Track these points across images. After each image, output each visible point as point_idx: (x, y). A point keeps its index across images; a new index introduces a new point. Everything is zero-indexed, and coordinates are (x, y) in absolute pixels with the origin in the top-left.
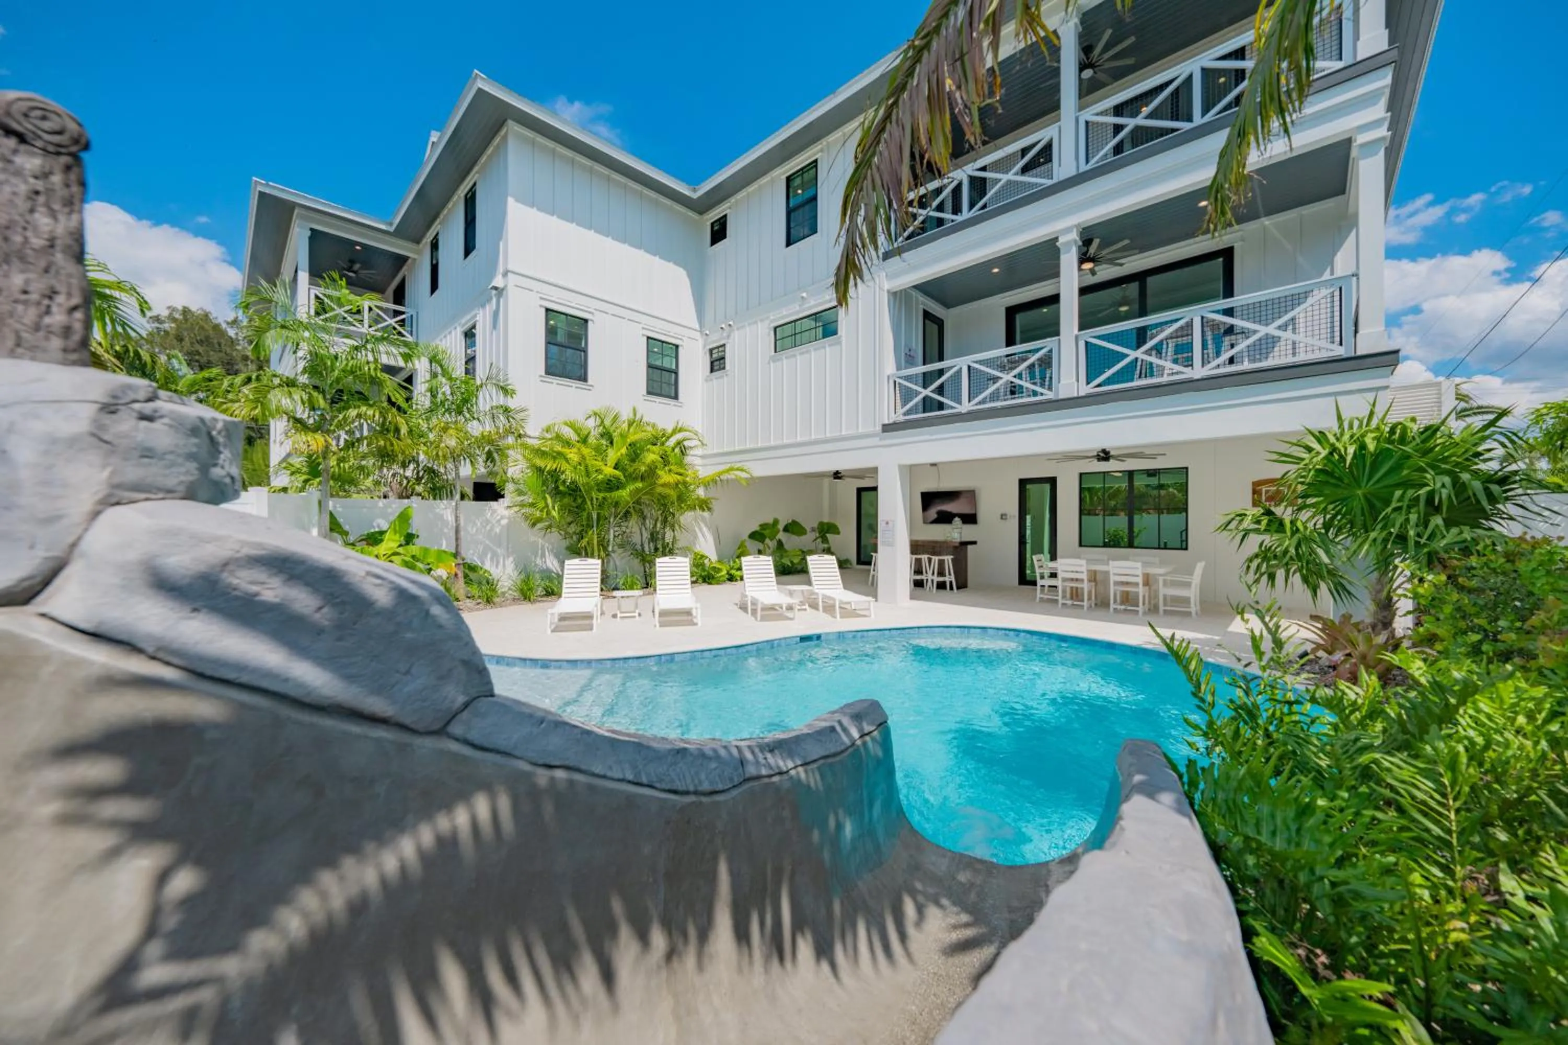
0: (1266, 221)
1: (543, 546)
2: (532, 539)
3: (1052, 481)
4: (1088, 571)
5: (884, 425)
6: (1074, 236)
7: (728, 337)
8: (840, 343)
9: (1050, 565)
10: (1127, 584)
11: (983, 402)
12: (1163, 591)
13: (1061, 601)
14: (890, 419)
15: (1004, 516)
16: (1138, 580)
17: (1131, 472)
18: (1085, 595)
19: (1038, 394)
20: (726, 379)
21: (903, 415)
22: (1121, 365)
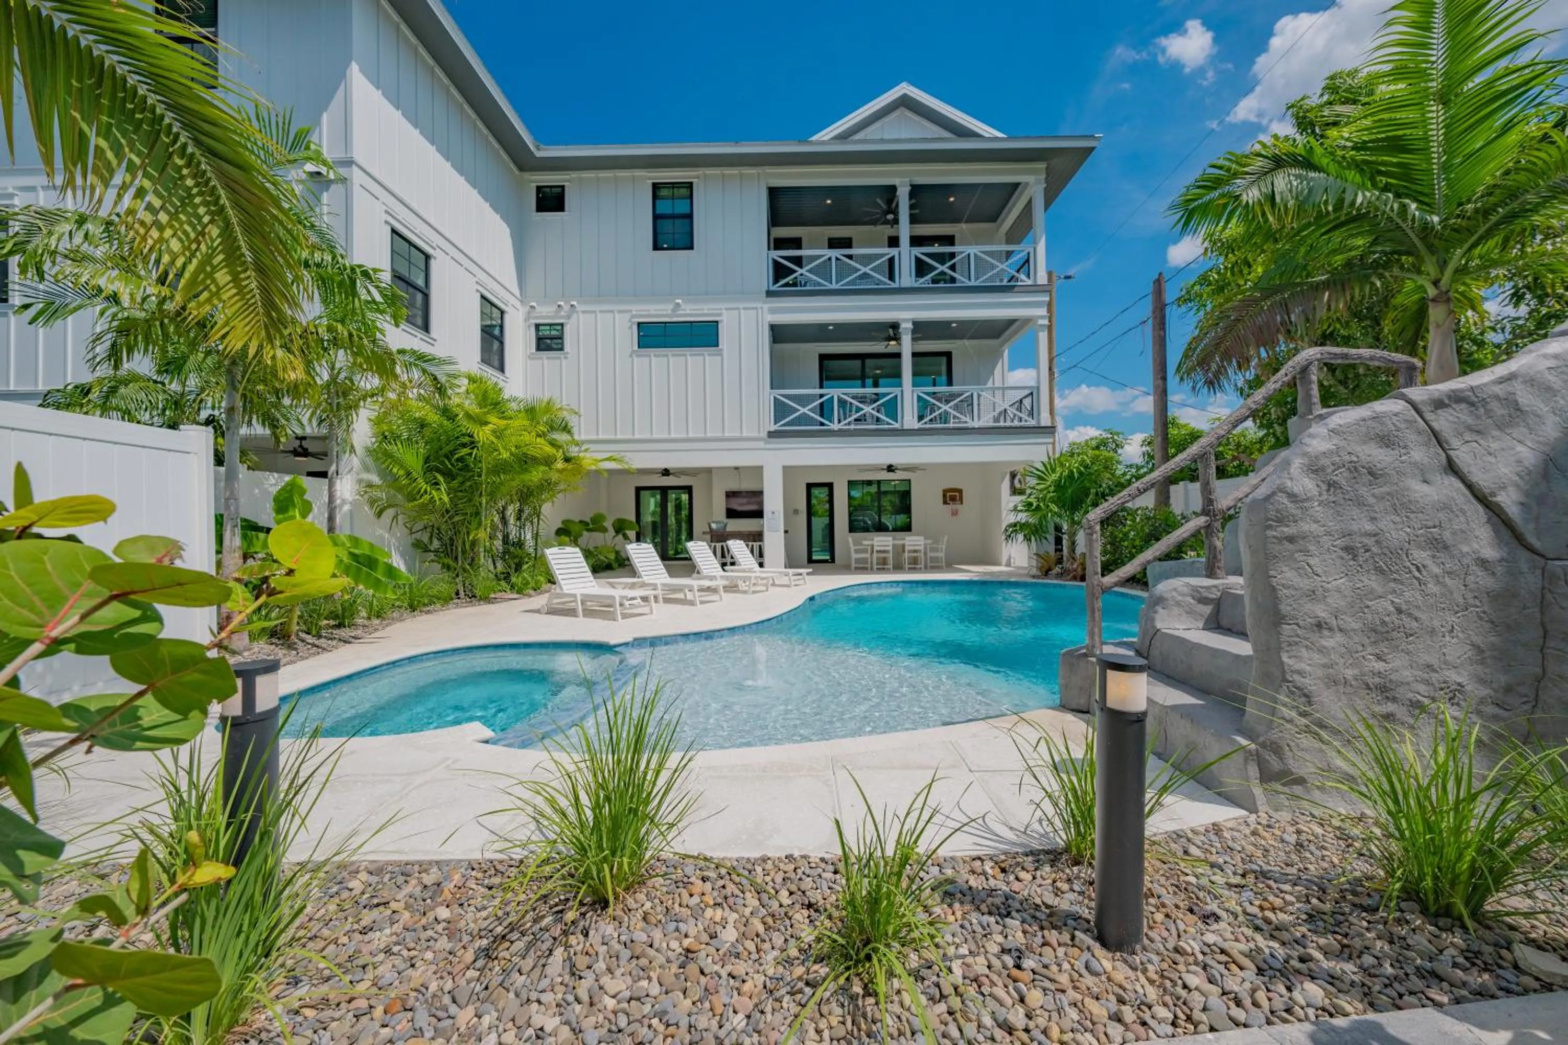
0: (966, 342)
1: (389, 542)
2: (380, 532)
3: (830, 486)
4: (894, 545)
5: (769, 432)
6: (910, 325)
7: (569, 317)
8: (721, 355)
9: (865, 543)
10: (915, 551)
11: (849, 424)
12: (930, 554)
13: (875, 567)
14: (773, 428)
15: (796, 512)
16: (922, 548)
17: (879, 482)
18: (891, 561)
19: (888, 424)
20: (564, 362)
21: (784, 425)
22: (937, 413)
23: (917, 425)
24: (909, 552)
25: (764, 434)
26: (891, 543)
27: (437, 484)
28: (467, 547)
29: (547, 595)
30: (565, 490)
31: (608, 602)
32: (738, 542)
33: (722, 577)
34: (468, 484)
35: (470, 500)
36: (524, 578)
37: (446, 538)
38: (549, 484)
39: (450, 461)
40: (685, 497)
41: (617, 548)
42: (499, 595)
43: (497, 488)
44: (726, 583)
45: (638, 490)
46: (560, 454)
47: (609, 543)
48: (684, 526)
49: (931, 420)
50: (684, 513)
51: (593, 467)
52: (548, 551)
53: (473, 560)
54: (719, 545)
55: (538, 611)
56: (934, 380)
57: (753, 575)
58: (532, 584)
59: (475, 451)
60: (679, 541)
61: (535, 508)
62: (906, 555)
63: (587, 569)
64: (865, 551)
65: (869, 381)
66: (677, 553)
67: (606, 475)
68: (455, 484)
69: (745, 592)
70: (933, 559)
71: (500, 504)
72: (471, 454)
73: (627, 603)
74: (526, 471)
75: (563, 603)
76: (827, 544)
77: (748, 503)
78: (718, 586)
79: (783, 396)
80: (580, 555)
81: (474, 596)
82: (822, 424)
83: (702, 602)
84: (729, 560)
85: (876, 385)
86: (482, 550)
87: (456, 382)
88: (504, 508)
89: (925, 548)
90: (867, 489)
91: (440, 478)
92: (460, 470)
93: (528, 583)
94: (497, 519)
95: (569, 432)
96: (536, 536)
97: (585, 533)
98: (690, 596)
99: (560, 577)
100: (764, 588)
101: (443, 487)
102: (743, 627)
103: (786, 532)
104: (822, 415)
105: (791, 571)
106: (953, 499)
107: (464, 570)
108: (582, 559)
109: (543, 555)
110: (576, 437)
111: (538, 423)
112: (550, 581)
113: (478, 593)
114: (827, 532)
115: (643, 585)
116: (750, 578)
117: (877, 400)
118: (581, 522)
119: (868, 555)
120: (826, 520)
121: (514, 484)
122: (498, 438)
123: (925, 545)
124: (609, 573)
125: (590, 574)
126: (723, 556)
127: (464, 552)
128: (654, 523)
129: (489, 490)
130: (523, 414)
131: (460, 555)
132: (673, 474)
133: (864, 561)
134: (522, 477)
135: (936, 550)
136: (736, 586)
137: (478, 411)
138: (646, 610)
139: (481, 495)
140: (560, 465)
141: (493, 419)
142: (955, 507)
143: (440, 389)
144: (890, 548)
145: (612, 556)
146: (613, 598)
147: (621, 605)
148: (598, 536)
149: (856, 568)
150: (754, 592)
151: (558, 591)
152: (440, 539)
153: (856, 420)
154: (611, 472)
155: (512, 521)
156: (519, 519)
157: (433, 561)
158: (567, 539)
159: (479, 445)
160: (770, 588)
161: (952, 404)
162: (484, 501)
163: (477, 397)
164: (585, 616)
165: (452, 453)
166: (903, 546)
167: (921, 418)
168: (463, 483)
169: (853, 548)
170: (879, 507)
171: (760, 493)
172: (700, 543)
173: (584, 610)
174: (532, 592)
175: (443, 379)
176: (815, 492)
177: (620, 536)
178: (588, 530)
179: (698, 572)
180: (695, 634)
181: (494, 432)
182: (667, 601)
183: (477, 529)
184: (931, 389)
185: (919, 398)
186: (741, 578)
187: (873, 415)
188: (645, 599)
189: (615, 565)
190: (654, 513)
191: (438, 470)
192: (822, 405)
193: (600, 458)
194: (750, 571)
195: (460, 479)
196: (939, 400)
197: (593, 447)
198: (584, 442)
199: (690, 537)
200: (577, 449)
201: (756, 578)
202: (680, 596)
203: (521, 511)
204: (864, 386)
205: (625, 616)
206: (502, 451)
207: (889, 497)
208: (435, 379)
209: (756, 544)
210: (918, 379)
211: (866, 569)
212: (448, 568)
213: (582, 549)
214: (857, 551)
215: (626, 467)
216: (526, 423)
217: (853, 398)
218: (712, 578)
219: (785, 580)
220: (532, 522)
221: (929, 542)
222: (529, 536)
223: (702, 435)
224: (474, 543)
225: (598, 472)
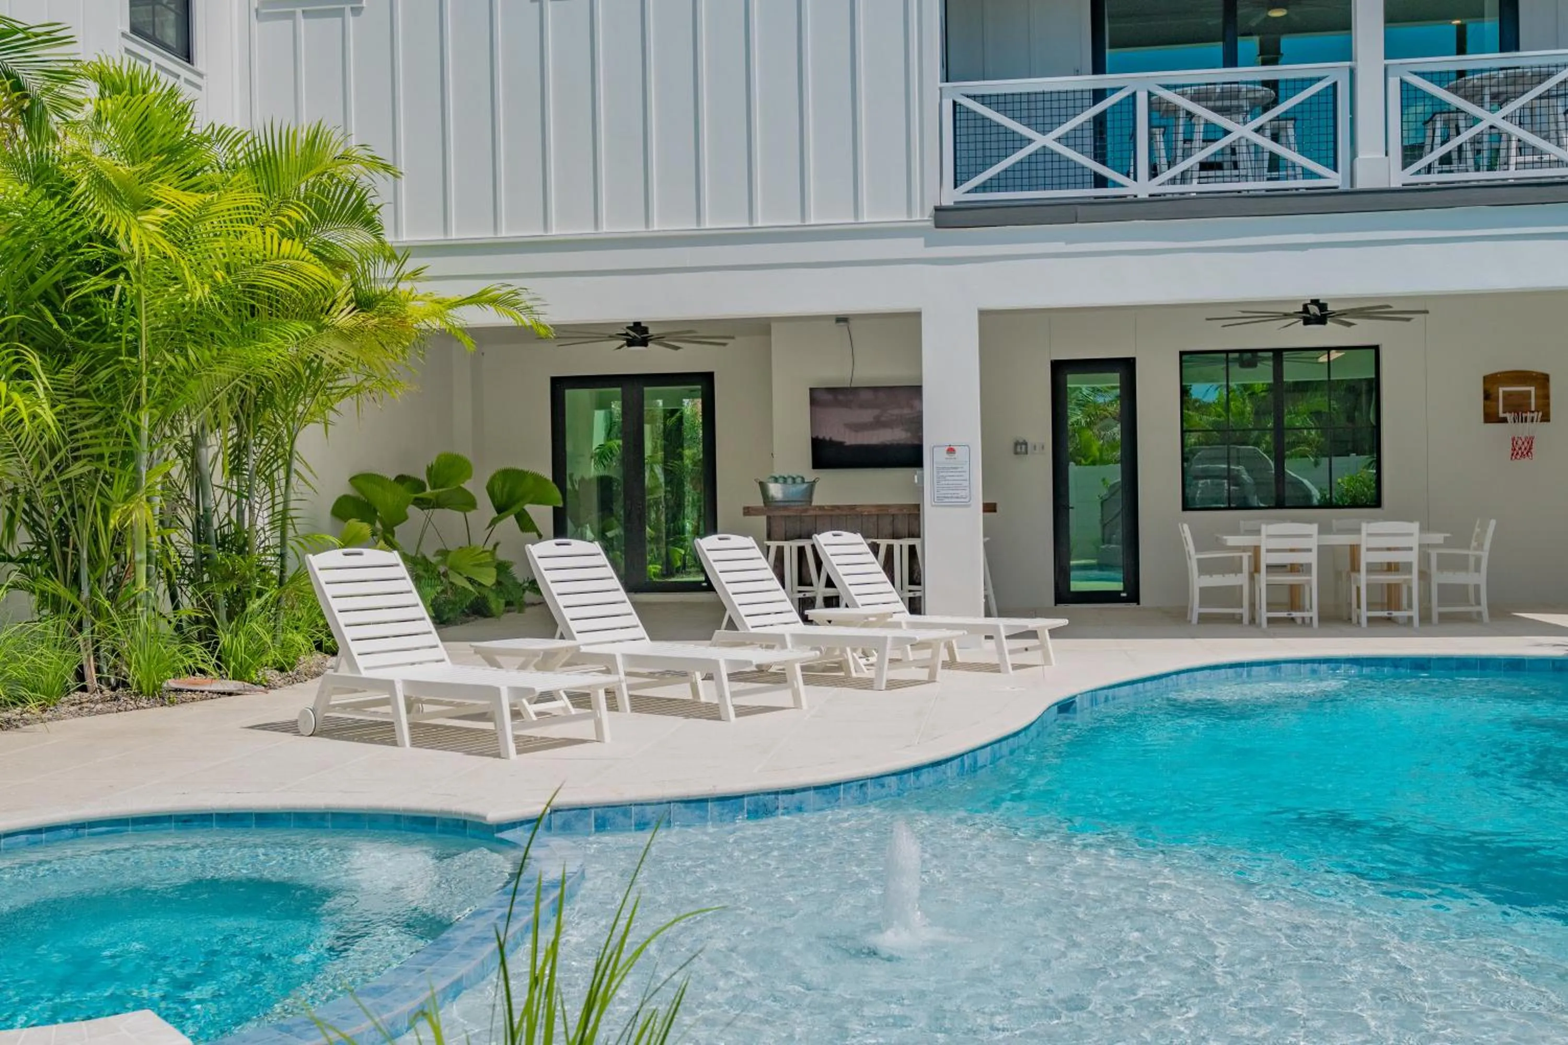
3: (1127, 367)
4: (1321, 548)
5: (939, 210)
9: (1232, 541)
10: (1391, 567)
11: (1184, 178)
12: (1438, 578)
13: (1264, 614)
14: (950, 197)
15: (1020, 447)
16: (1413, 557)
17: (1278, 354)
18: (1313, 597)
19: (1308, 174)
20: (351, 20)
21: (975, 190)
22: (1466, 136)
23: (1399, 177)
24: (1373, 568)
25: (923, 216)
26: (1313, 543)
27: (23, 375)
28: (104, 544)
29: (314, 684)
30: (357, 390)
31: (482, 703)
32: (847, 536)
33: (800, 639)
34: (103, 374)
35: (109, 420)
36: (253, 637)
37: (49, 525)
38: (316, 373)
39: (55, 310)
40: (692, 407)
41: (501, 555)
42: (185, 682)
43: (180, 385)
44: (809, 655)
45: (559, 385)
46: (342, 285)
47: (478, 540)
48: (691, 493)
49: (1446, 160)
50: (692, 453)
51: (437, 324)
52: (316, 561)
53: (118, 582)
54: (790, 547)
55: (291, 727)
56: (1461, 32)
57: (890, 633)
58: (273, 654)
59: (120, 283)
60: (675, 535)
61: (278, 440)
62: (1363, 578)
63: (421, 611)
64: (1233, 567)
65: (1249, 45)
66: (669, 570)
67: (468, 343)
68: (70, 373)
69: (867, 684)
70: (1450, 593)
71: (188, 427)
72: (109, 291)
73: (532, 709)
74: (255, 335)
75: (358, 707)
76: (1116, 548)
77: (878, 424)
78: (790, 663)
79: (982, 99)
80: (402, 570)
81: (125, 685)
82: (1101, 181)
83: (742, 711)
84: (820, 591)
85: (1270, 55)
86: (141, 556)
87: (69, 91)
88: (198, 440)
89: (1424, 558)
90: (1240, 376)
91: (34, 360)
92: (80, 335)
93: (262, 651)
94: (177, 471)
95: (369, 223)
96: (282, 520)
97: (412, 510)
98: (707, 693)
99: (349, 634)
100: (923, 674)
101: (41, 383)
102: (861, 783)
103: (989, 508)
104: (1100, 156)
105: (1003, 624)
106: (1518, 407)
107: (97, 612)
108: (408, 584)
109: (303, 573)
110: (389, 238)
111: (285, 200)
112: (319, 646)
113: (134, 675)
114: (1117, 507)
115: (577, 660)
116: (880, 643)
117: (1275, 102)
118: (401, 479)
119: (1241, 580)
120: (1114, 474)
121: (222, 372)
122: (178, 244)
123: (1424, 549)
124: (479, 625)
125: (428, 625)
126: (804, 580)
127: (94, 562)
128: (604, 483)
129: (157, 391)
130: (244, 176)
131: (85, 571)
132: (659, 339)
133: (1230, 595)
134: (245, 352)
135: (1460, 564)
136: (840, 666)
137: (125, 170)
138: (584, 729)
139: (137, 406)
140: (343, 318)
141: (166, 191)
142: (1523, 430)
143: (28, 112)
144: (1311, 558)
145: (488, 578)
146: (493, 692)
147: (516, 714)
148: (451, 518)
149: (1205, 619)
150: (893, 685)
151: (344, 671)
152: (33, 527)
153: (1205, 166)
154: (479, 334)
155: (218, 476)
156: (236, 470)
157: (15, 586)
158: (366, 528)
159: (131, 266)
160: (941, 673)
161: (1512, 107)
162: (145, 423)
163: (122, 133)
164: (415, 743)
165: (62, 288)
166: (1354, 550)
167: (1411, 153)
168: (90, 371)
169: (1194, 557)
170: (1279, 430)
171: (916, 391)
172: (737, 540)
173: (413, 726)
174: (272, 675)
175: (34, 83)
176: (1078, 385)
177: (510, 521)
178: (422, 503)
179: (732, 625)
180: (722, 799)
181: (167, 227)
182: (641, 704)
183: (127, 498)
184: (1451, 62)
185: (1409, 94)
186: (854, 643)
187: (1258, 149)
188: (581, 699)
189: (496, 603)
190: (603, 455)
191: (26, 337)
192: (1099, 122)
193: (453, 296)
194: (882, 621)
195: (81, 361)
196: (1474, 96)
197: (437, 265)
198: (409, 251)
199: (710, 525)
200: (391, 270)
201: (900, 642)
202: (680, 691)
203: (239, 451)
204: (1231, 60)
205: (526, 745)
206: (190, 279)
207: (1319, 402)
208: (18, 86)
209: (901, 545)
210: (1406, 30)
211: (1235, 620)
212: (56, 605)
213: (405, 557)
214: (1206, 568)
215: (526, 320)
216: (253, 198)
217: (1196, 98)
218: (772, 642)
219: (986, 652)
220: (270, 480)
221: (1438, 538)
222: (263, 519)
223: (793, 221)
224: (119, 539)
225: (446, 337)
